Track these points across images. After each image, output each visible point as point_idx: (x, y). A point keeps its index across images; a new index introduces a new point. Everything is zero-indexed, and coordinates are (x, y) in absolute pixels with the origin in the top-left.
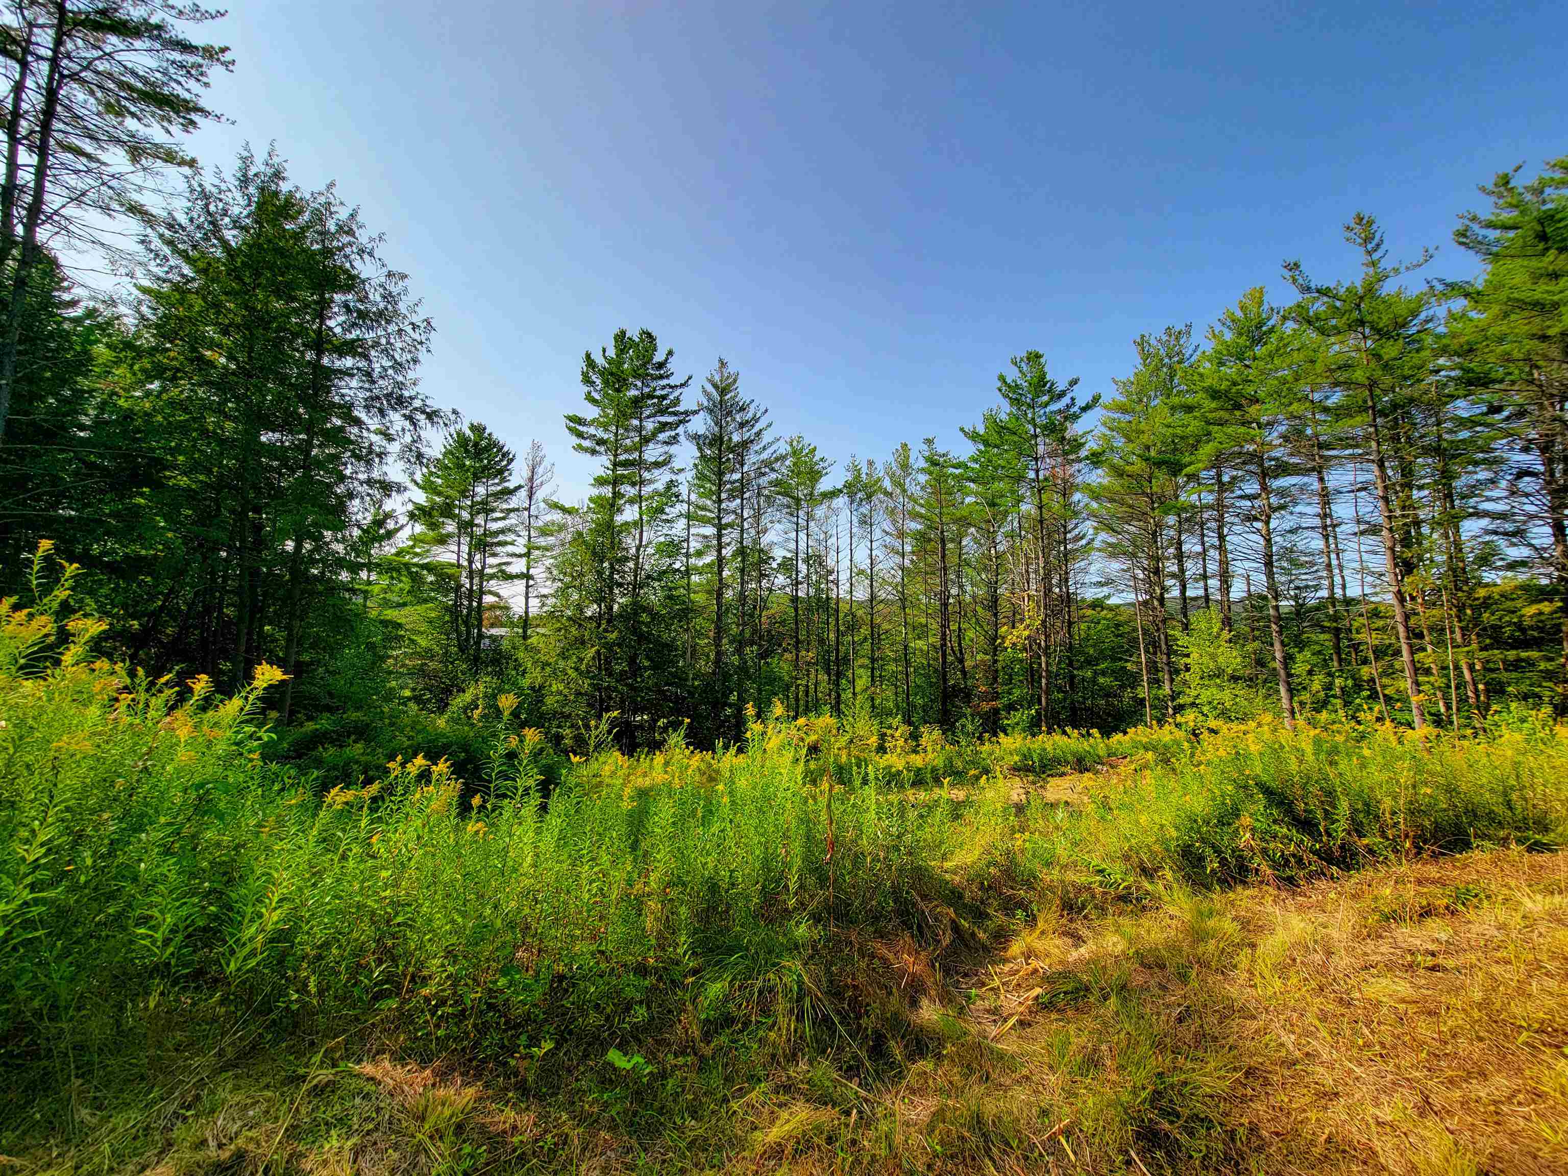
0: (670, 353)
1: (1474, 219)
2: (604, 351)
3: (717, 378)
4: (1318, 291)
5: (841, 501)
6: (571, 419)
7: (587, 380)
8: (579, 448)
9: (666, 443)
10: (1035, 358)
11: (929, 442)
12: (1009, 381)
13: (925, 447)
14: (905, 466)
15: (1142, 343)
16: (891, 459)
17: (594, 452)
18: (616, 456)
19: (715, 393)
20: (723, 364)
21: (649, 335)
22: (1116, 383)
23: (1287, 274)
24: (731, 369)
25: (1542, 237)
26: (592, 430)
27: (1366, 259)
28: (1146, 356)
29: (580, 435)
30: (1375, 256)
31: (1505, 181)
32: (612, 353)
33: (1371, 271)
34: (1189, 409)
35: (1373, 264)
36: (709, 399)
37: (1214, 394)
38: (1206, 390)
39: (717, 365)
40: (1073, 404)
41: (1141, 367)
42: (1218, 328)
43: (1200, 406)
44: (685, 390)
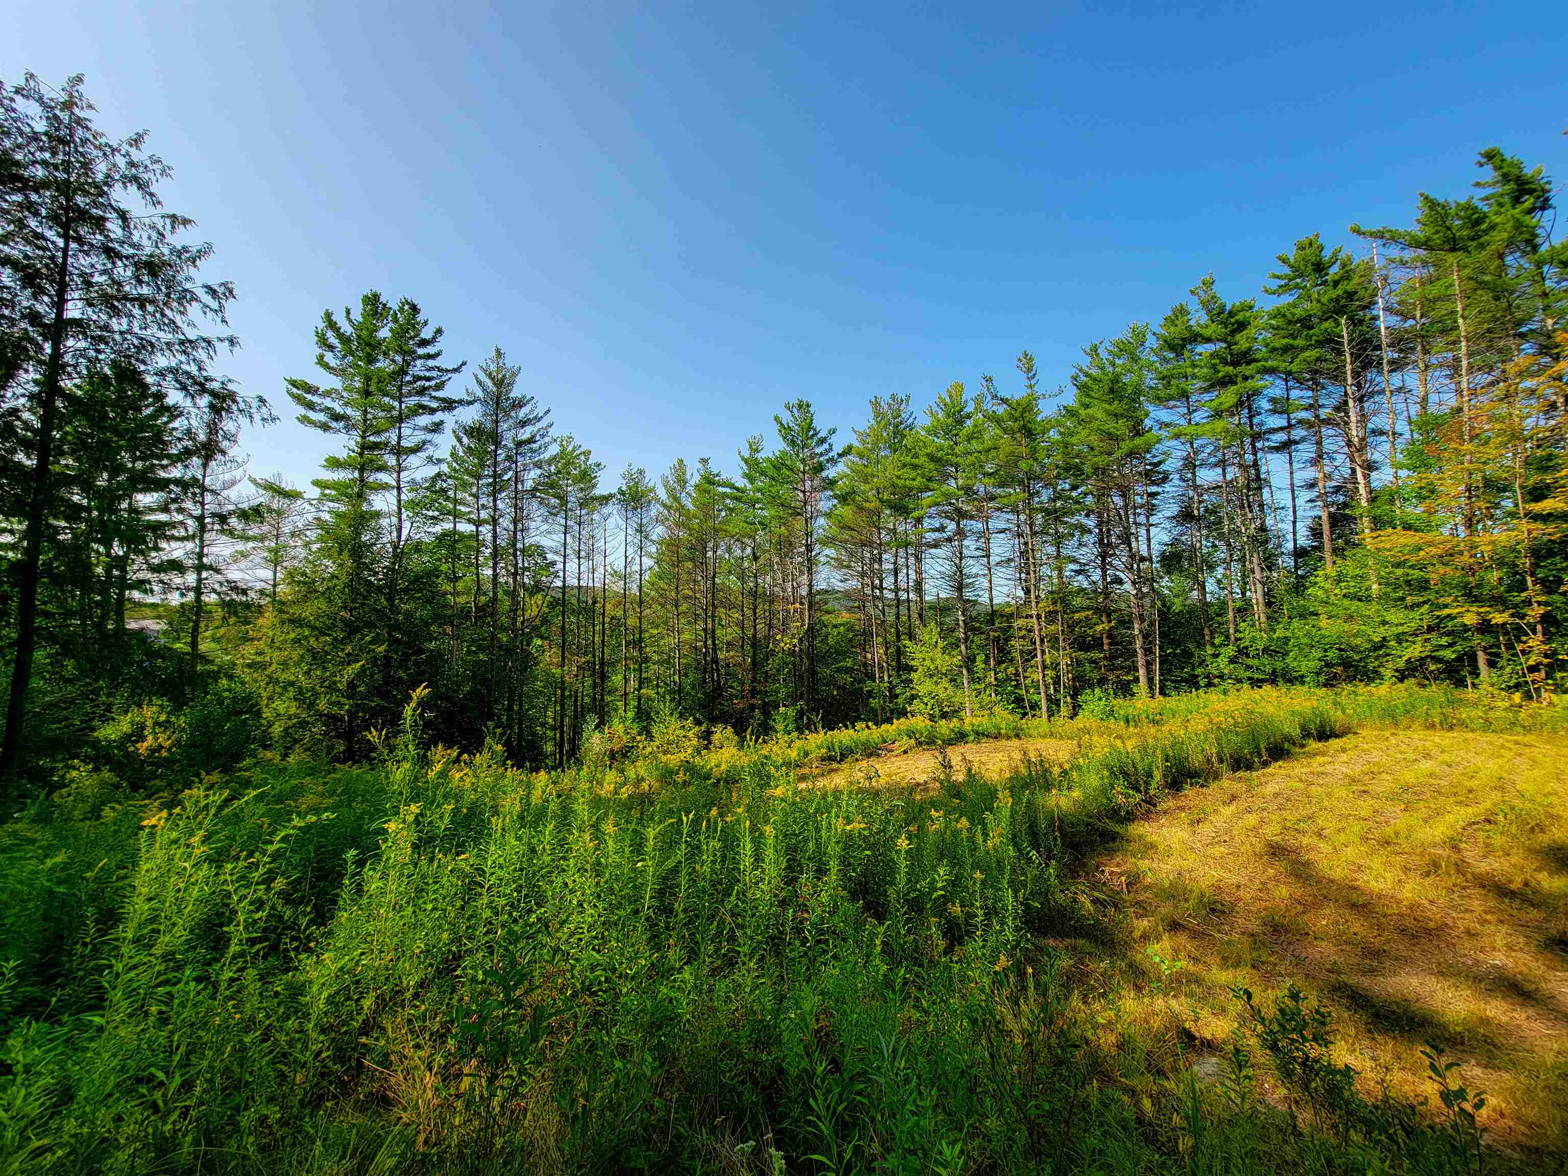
0: (439, 331)
1: (1081, 370)
2: (348, 312)
3: (493, 367)
4: (1002, 399)
5: (612, 508)
6: (294, 383)
7: (323, 342)
8: (304, 420)
9: (426, 429)
10: (804, 407)
11: (704, 461)
12: (784, 422)
13: (700, 466)
14: (682, 481)
15: (876, 404)
16: (668, 473)
17: (325, 427)
18: (363, 437)
19: (489, 383)
20: (499, 353)
21: (415, 309)
22: (855, 432)
23: (984, 383)
24: (510, 362)
25: (1112, 391)
26: (328, 402)
27: (1027, 383)
28: (879, 414)
29: (311, 406)
30: (1033, 382)
31: (1095, 349)
32: (357, 316)
33: (1029, 391)
34: (915, 467)
35: (1031, 387)
36: (484, 390)
37: (932, 458)
38: (928, 455)
39: (494, 354)
40: (831, 449)
41: (873, 422)
42: (935, 408)
43: (921, 467)
44: (455, 376)
